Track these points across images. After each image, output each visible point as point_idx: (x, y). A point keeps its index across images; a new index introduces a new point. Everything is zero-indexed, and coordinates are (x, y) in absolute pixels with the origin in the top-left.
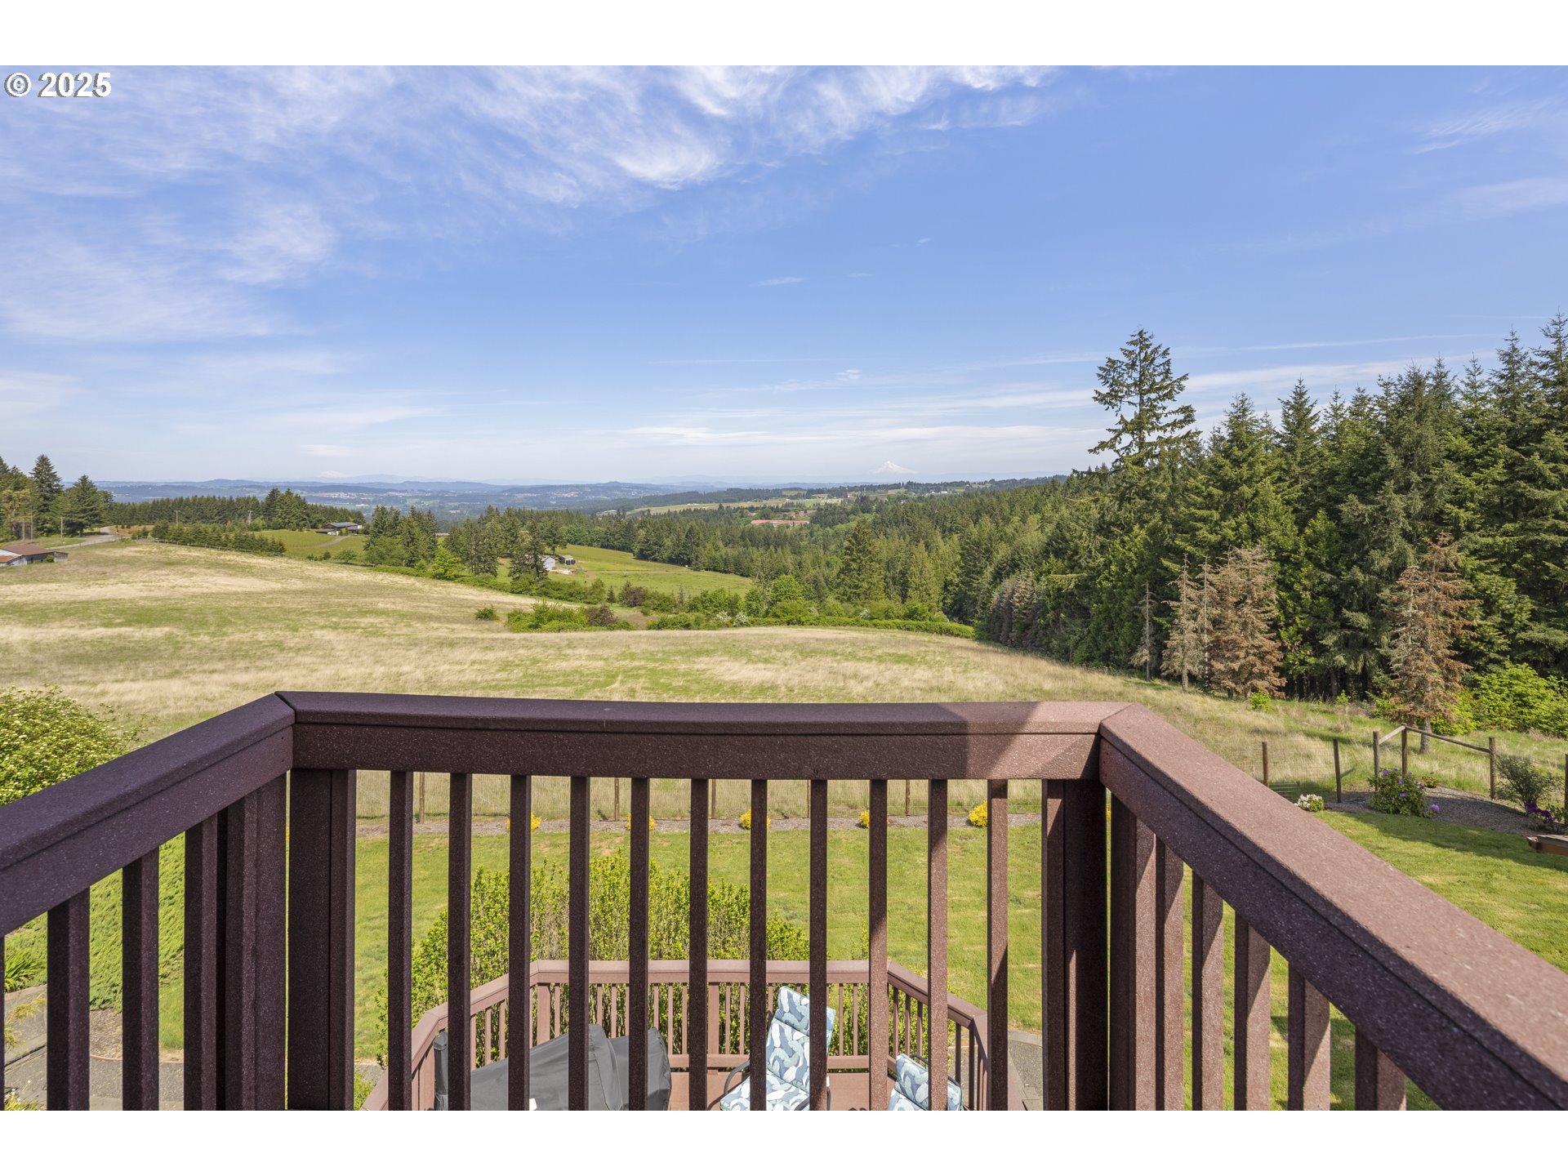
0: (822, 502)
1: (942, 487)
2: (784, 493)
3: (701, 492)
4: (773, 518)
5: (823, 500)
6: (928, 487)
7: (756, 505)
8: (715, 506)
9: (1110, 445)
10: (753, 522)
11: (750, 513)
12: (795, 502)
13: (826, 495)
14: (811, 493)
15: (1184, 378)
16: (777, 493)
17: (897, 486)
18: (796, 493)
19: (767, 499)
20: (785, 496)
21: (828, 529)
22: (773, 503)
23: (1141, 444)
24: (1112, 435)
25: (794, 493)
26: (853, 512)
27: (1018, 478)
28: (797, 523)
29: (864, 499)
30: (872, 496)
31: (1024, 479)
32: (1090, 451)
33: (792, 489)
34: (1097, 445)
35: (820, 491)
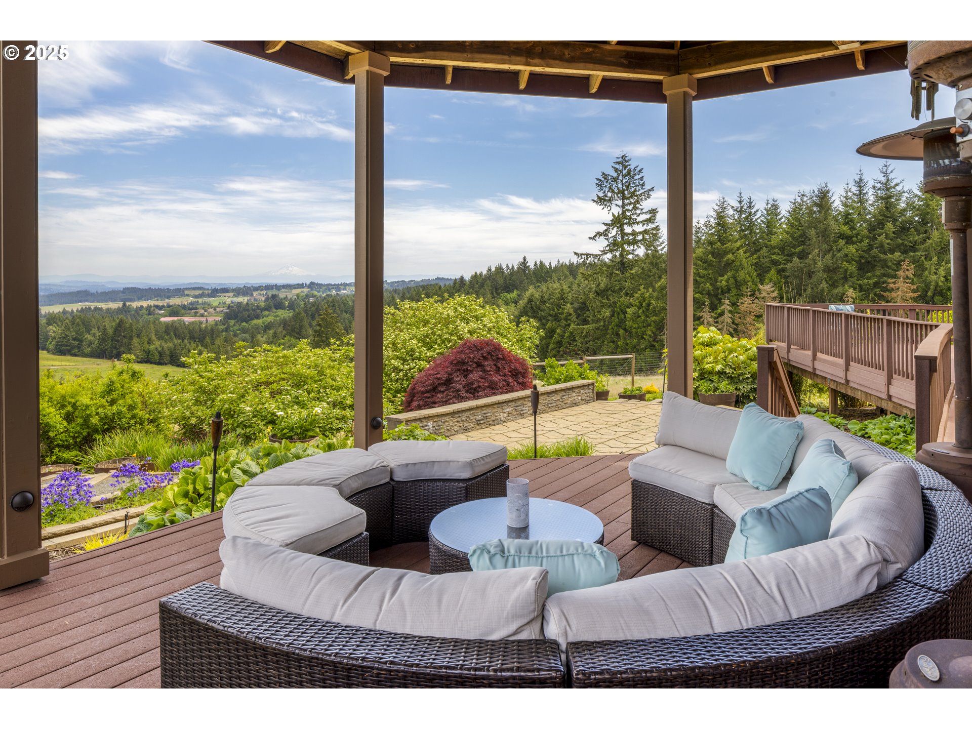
0: (228, 301)
1: (342, 287)
2: (187, 292)
3: (93, 291)
4: (183, 315)
5: (228, 299)
6: (329, 287)
7: (160, 303)
8: (117, 305)
9: (605, 234)
10: (162, 319)
11: (157, 311)
12: (200, 300)
13: (231, 294)
14: (215, 292)
15: (652, 189)
16: (179, 292)
17: (301, 286)
18: (200, 292)
19: (169, 297)
20: (188, 295)
21: (244, 324)
22: (176, 301)
23: (623, 234)
24: (605, 228)
25: (197, 292)
26: (267, 308)
27: (407, 280)
28: (211, 319)
29: (274, 296)
30: (282, 295)
31: (412, 281)
32: (590, 238)
33: (194, 289)
34: (595, 234)
35: (225, 290)
